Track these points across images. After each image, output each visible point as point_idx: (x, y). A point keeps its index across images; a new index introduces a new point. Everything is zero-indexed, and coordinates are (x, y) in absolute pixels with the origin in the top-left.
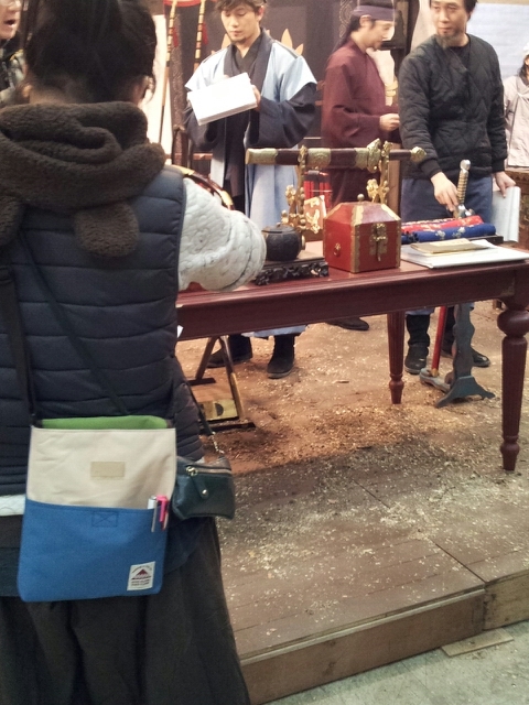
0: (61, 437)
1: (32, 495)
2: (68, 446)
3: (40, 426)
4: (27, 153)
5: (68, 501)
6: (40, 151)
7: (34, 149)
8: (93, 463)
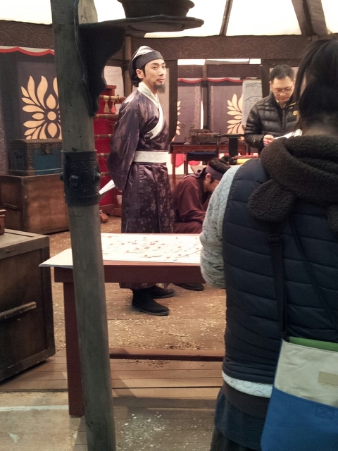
0: (301, 350)
1: (277, 385)
2: (305, 358)
3: (288, 341)
4: (304, 165)
5: (301, 394)
6: (312, 165)
7: (309, 163)
8: (320, 372)
